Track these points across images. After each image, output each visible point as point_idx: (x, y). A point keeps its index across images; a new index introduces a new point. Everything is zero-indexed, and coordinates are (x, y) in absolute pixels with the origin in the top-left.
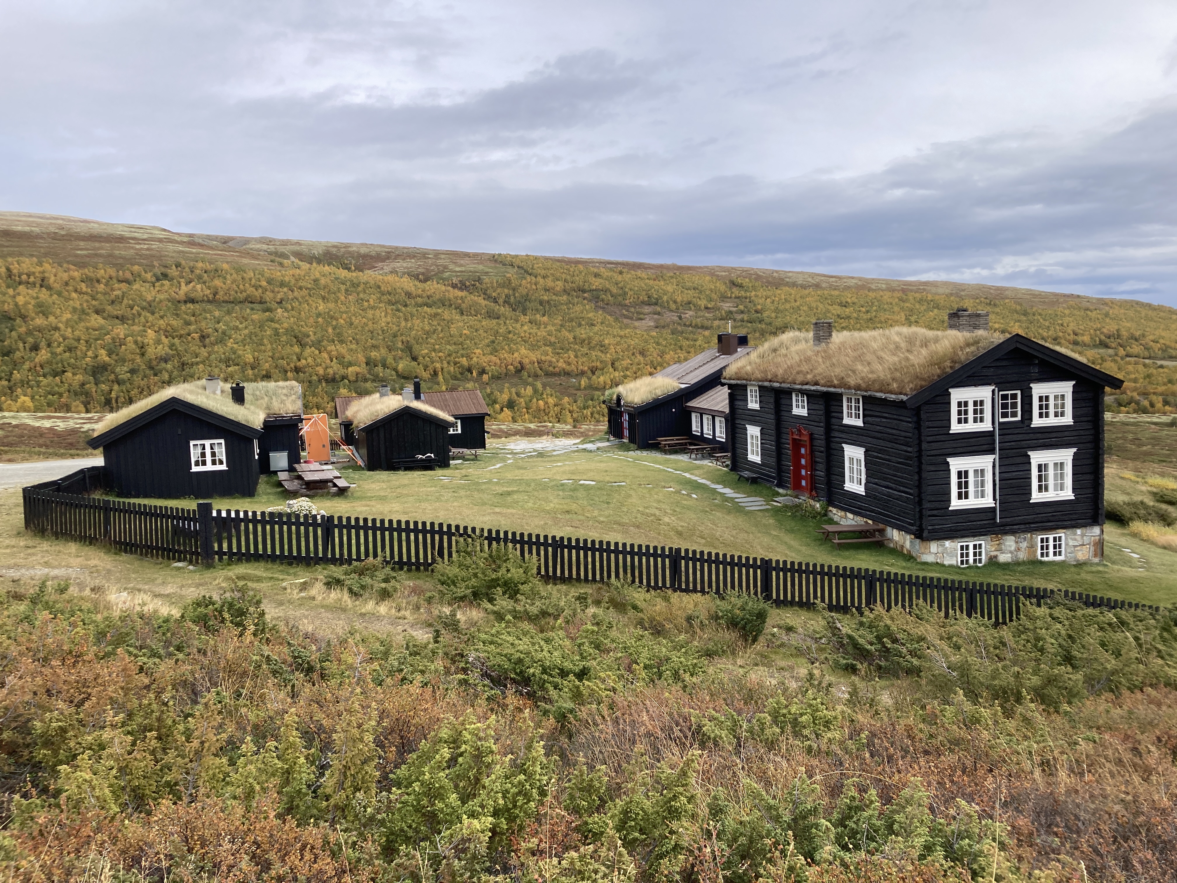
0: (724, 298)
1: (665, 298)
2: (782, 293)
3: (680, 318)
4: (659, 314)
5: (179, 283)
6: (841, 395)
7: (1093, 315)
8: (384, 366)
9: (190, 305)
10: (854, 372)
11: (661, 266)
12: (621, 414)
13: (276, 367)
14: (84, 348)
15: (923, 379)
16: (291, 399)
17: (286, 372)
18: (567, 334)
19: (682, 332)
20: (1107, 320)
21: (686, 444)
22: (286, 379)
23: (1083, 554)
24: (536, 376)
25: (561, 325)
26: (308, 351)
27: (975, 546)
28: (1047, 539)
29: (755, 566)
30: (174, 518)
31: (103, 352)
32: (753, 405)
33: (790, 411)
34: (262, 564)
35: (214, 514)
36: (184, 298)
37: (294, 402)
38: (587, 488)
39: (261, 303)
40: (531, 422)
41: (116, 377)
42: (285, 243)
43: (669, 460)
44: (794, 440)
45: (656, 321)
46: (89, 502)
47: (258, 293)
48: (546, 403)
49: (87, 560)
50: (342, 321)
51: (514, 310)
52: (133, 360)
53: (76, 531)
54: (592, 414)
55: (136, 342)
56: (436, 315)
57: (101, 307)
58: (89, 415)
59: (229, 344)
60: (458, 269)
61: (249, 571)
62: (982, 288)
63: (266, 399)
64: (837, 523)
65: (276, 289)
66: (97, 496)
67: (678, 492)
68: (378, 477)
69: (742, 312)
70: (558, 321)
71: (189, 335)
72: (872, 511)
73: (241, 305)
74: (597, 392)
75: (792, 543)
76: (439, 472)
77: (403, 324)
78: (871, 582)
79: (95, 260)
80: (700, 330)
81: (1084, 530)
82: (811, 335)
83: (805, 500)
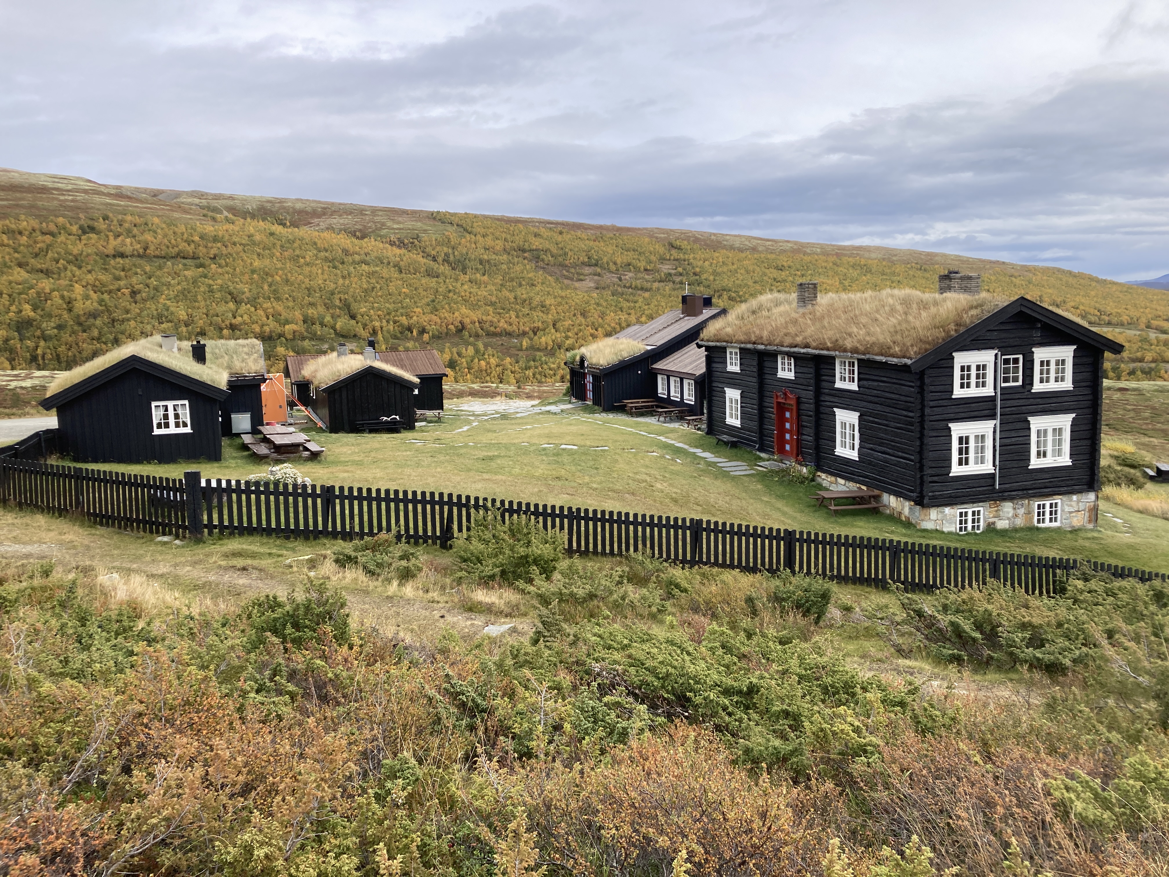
0: (663, 260)
1: (605, 260)
2: (719, 256)
3: (620, 280)
4: (599, 275)
5: (107, 236)
6: (833, 358)
7: (1017, 281)
8: (322, 324)
9: (119, 260)
10: (850, 335)
11: (601, 227)
12: (584, 375)
13: (211, 324)
14: (7, 303)
15: (928, 343)
16: (252, 357)
17: (221, 329)
18: (508, 294)
19: (623, 294)
20: (1031, 286)
21: (652, 406)
22: (221, 337)
23: (1079, 520)
24: (477, 336)
25: (502, 285)
26: (244, 307)
27: (974, 513)
28: (1044, 505)
29: (778, 538)
30: (151, 487)
31: (27, 307)
32: (733, 367)
33: (776, 374)
34: (258, 538)
35: (203, 484)
36: (113, 252)
37: (255, 361)
38: (570, 453)
39: (193, 258)
40: (473, 383)
41: (43, 332)
42: (217, 197)
43: (640, 423)
44: (779, 403)
45: (597, 282)
46: (46, 468)
47: (190, 249)
48: (488, 363)
49: (60, 534)
50: (278, 278)
51: (453, 269)
52: (60, 316)
53: (42, 501)
54: (534, 375)
55: (62, 297)
56: (374, 273)
57: (24, 260)
58: (15, 372)
59: (161, 301)
60: (395, 226)
61: (245, 547)
62: (912, 253)
63: (227, 358)
64: (826, 489)
65: (210, 245)
66: (53, 461)
67: (662, 457)
68: (345, 440)
69: (681, 274)
70: (498, 280)
71: (119, 290)
72: (866, 477)
73: (173, 260)
74: (538, 353)
75: (786, 509)
76: (406, 435)
77: (341, 281)
78: (895, 553)
79: (17, 211)
80: (640, 292)
81: (1080, 495)
82: (794, 296)
83: (790, 463)
